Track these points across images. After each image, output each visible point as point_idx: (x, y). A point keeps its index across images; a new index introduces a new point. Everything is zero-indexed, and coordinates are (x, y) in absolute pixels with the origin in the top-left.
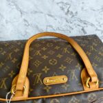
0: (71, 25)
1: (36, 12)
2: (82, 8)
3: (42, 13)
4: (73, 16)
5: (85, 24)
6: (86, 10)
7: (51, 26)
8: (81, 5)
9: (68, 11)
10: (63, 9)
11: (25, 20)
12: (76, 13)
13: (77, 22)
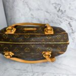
0: (61, 20)
1: (39, 9)
2: (70, 8)
3: (42, 10)
4: (62, 13)
5: (71, 19)
6: (72, 9)
7: (47, 19)
8: (69, 5)
9: (59, 10)
10: (56, 8)
11: (32, 15)
12: (65, 11)
13: (65, 18)
